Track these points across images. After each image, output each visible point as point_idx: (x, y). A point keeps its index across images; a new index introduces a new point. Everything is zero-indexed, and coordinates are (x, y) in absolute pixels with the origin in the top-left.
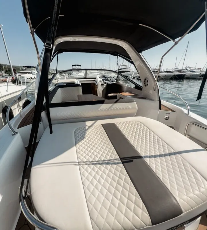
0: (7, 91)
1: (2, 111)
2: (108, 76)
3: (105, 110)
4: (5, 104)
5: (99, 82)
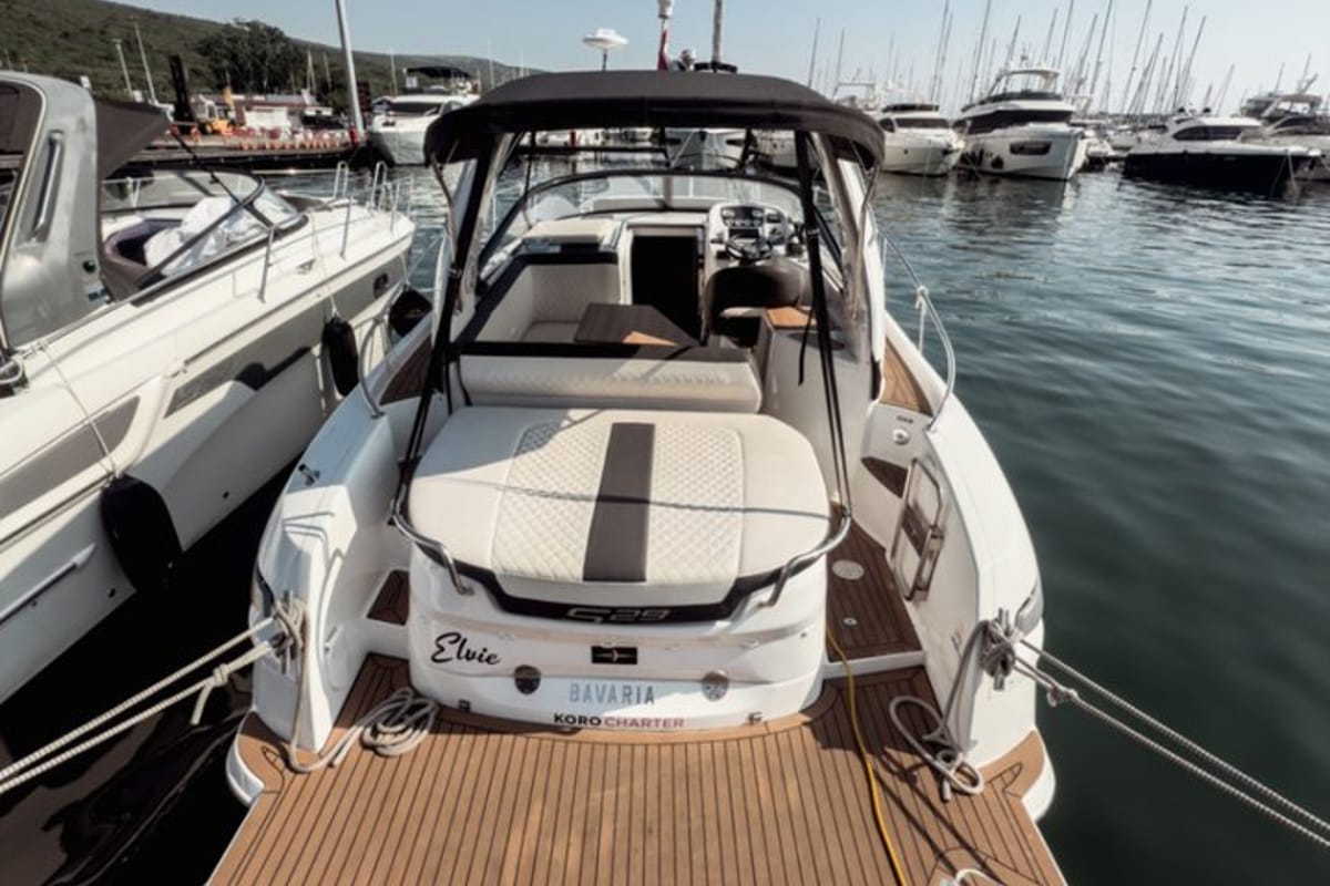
0: (342, 254)
2: (768, 212)
4: (334, 310)
5: (713, 242)
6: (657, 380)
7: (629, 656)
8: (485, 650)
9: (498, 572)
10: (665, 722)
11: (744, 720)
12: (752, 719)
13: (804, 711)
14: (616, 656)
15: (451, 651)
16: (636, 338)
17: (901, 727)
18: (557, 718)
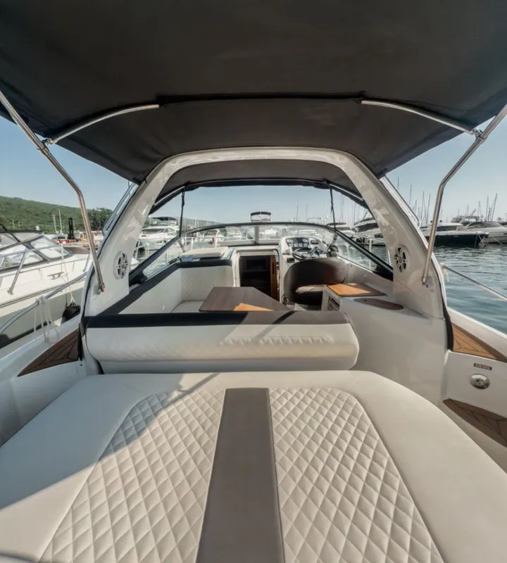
1: (62, 315)
2: (310, 239)
3: (247, 343)
4: (72, 299)
5: (284, 254)
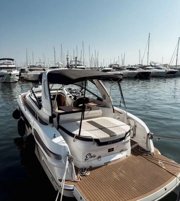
2: (73, 89)
6: (89, 114)
7: (112, 149)
8: (94, 155)
9: (99, 139)
10: (118, 159)
11: (126, 156)
12: (127, 156)
13: (131, 154)
14: (111, 150)
15: (88, 157)
16: (74, 110)
17: (142, 151)
18: (105, 163)
